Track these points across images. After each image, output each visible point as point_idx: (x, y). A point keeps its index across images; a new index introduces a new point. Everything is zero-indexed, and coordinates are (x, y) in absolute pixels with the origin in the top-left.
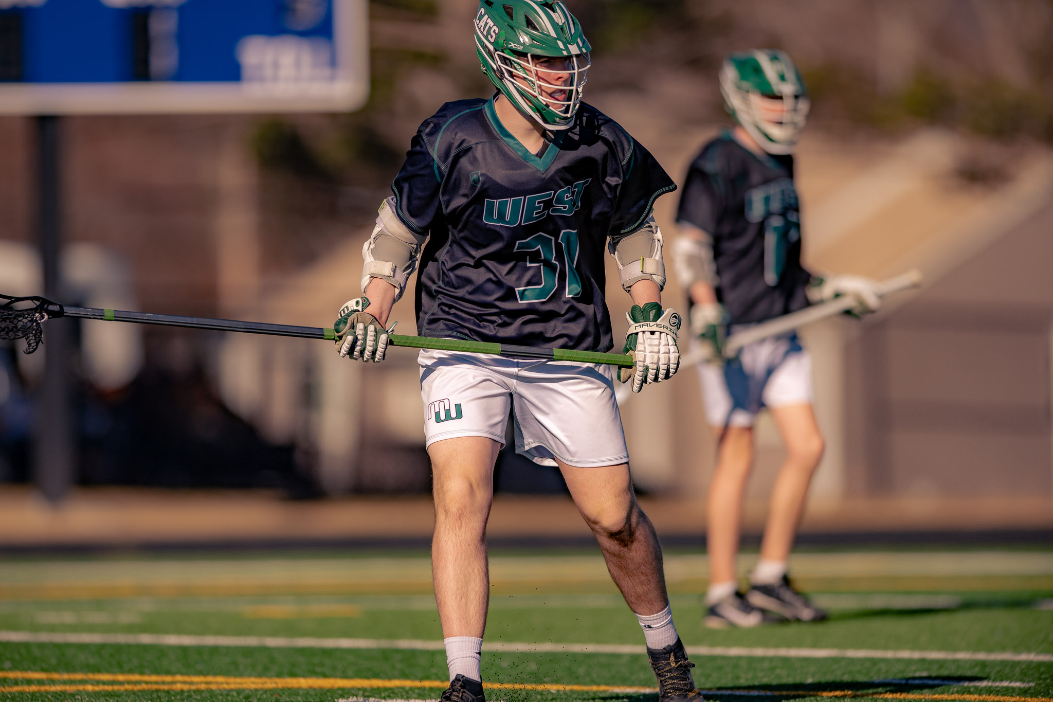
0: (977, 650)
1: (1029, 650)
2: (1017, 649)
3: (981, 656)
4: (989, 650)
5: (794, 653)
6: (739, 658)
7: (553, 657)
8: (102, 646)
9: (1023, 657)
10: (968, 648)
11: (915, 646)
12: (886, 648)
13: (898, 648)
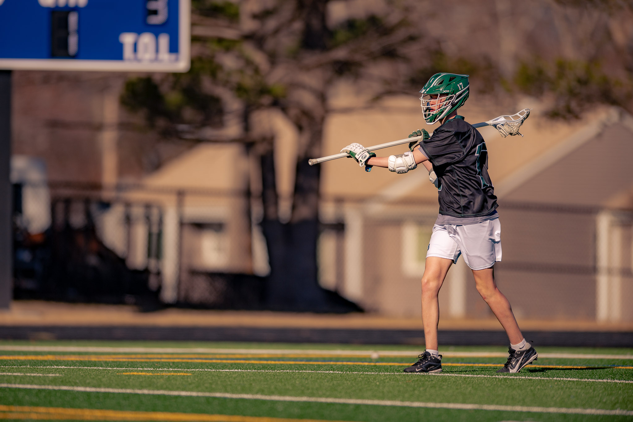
0: (561, 406)
1: (591, 407)
2: (584, 406)
3: (563, 410)
4: (568, 407)
5: (452, 406)
6: (419, 408)
7: (308, 405)
8: (40, 391)
9: (589, 411)
10: (555, 405)
11: (524, 404)
12: (506, 404)
13: (514, 404)
